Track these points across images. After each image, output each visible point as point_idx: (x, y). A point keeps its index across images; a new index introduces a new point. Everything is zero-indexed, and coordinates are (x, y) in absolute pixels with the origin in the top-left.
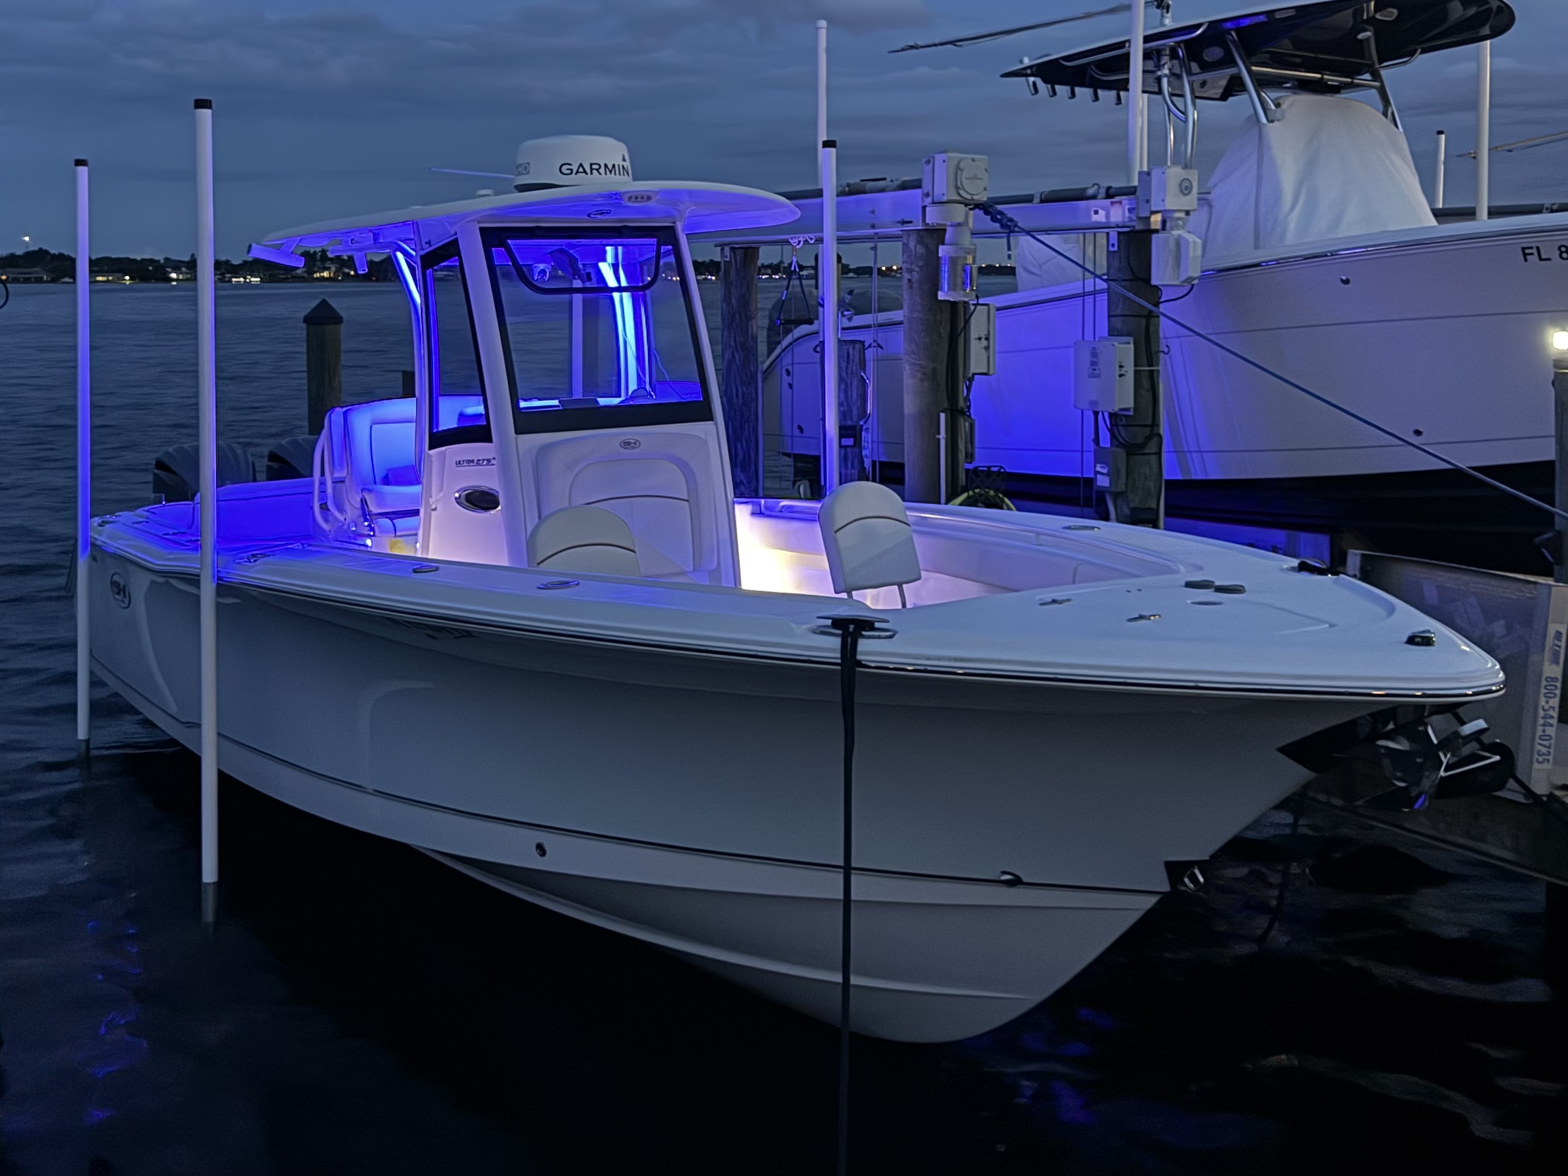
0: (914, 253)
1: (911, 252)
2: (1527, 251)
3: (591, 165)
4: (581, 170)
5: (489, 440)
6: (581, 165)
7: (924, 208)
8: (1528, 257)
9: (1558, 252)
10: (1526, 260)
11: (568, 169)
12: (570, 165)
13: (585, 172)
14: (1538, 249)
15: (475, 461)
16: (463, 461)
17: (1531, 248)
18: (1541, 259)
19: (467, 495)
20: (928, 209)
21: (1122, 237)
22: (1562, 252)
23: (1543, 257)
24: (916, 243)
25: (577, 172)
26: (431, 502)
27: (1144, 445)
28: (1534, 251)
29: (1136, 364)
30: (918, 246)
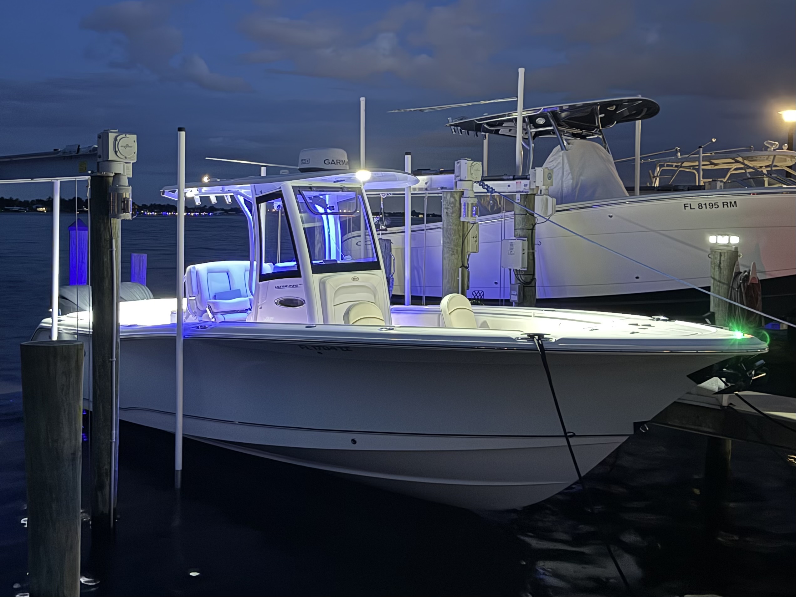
0: (449, 201)
1: (448, 200)
2: (686, 205)
3: (337, 160)
4: (333, 162)
5: (300, 276)
6: (333, 160)
7: (456, 182)
8: (686, 208)
9: (698, 206)
10: (685, 209)
11: (328, 162)
12: (329, 160)
13: (334, 163)
14: (690, 204)
15: (288, 286)
16: (280, 286)
17: (688, 204)
18: (691, 209)
19: (280, 301)
20: (457, 183)
21: (522, 197)
22: (699, 206)
23: (692, 208)
24: (450, 197)
25: (332, 163)
26: (258, 305)
27: (530, 283)
28: (689, 205)
29: (528, 249)
30: (451, 198)
